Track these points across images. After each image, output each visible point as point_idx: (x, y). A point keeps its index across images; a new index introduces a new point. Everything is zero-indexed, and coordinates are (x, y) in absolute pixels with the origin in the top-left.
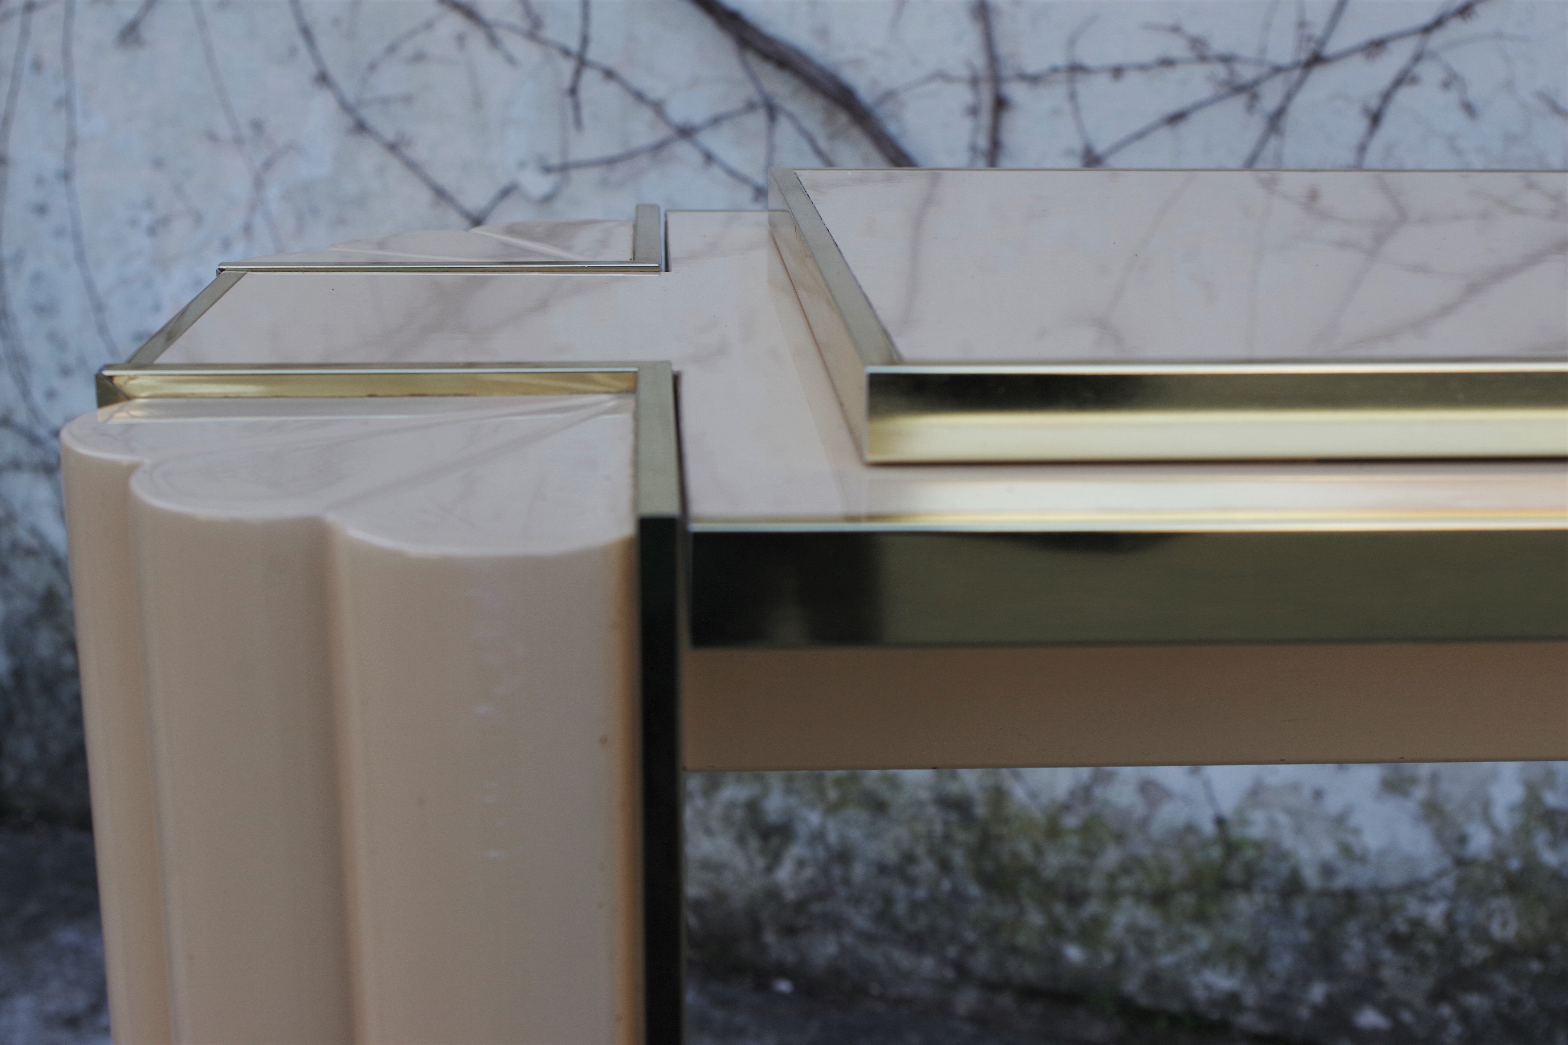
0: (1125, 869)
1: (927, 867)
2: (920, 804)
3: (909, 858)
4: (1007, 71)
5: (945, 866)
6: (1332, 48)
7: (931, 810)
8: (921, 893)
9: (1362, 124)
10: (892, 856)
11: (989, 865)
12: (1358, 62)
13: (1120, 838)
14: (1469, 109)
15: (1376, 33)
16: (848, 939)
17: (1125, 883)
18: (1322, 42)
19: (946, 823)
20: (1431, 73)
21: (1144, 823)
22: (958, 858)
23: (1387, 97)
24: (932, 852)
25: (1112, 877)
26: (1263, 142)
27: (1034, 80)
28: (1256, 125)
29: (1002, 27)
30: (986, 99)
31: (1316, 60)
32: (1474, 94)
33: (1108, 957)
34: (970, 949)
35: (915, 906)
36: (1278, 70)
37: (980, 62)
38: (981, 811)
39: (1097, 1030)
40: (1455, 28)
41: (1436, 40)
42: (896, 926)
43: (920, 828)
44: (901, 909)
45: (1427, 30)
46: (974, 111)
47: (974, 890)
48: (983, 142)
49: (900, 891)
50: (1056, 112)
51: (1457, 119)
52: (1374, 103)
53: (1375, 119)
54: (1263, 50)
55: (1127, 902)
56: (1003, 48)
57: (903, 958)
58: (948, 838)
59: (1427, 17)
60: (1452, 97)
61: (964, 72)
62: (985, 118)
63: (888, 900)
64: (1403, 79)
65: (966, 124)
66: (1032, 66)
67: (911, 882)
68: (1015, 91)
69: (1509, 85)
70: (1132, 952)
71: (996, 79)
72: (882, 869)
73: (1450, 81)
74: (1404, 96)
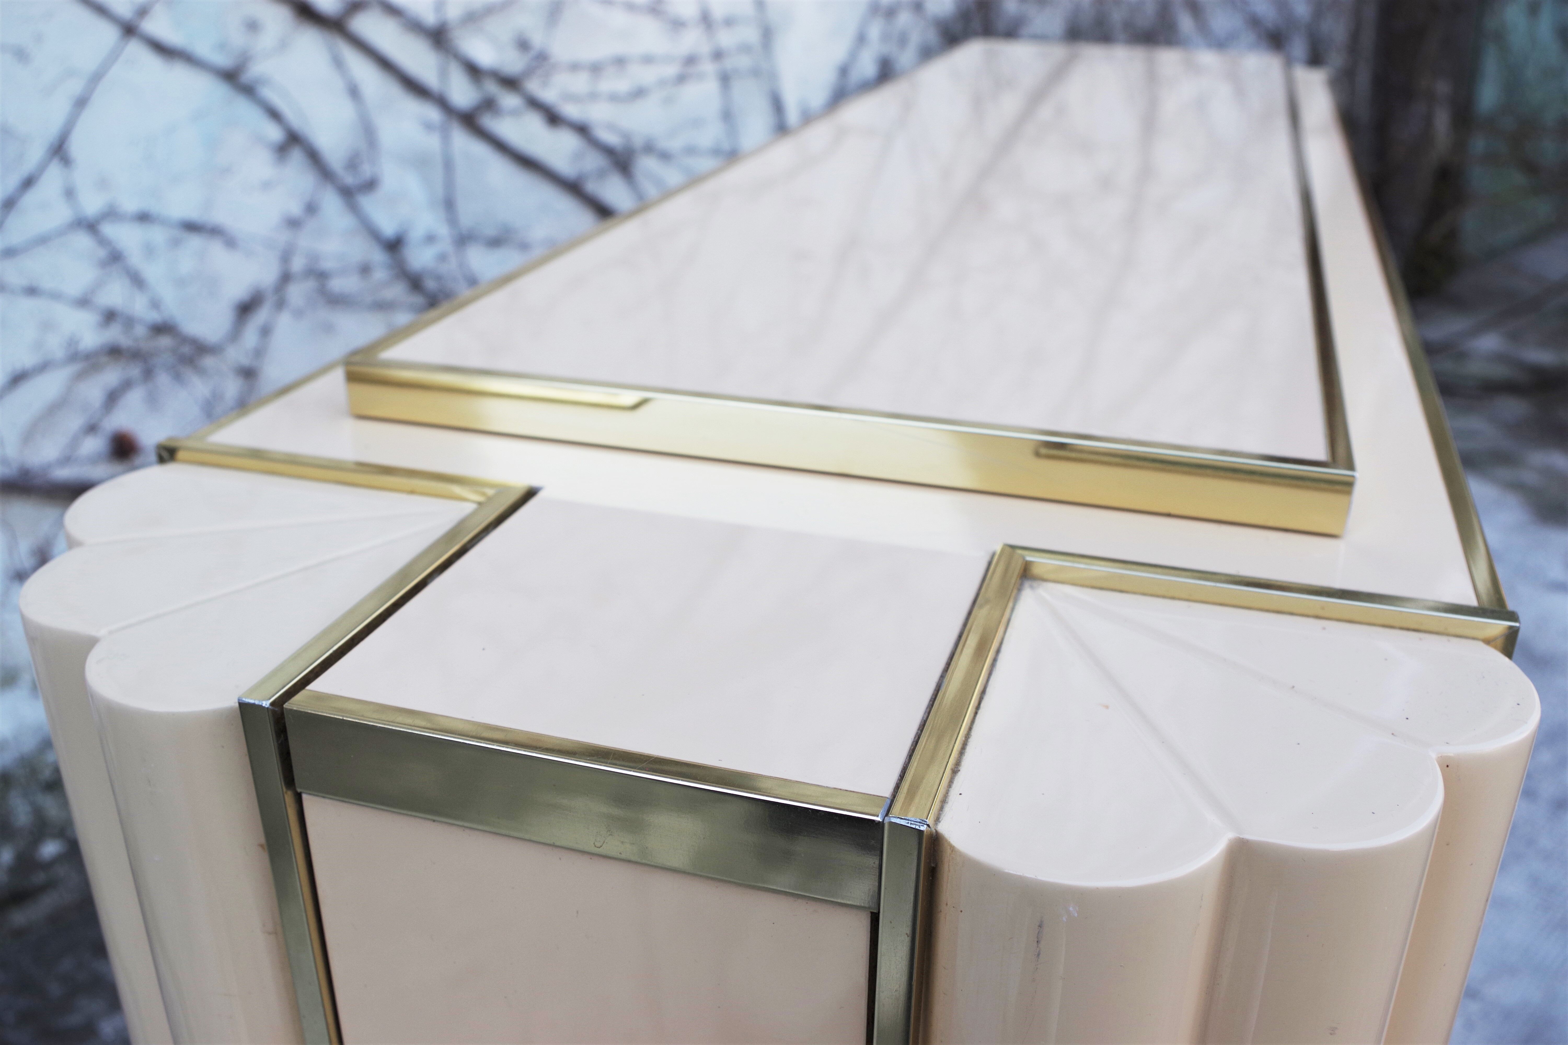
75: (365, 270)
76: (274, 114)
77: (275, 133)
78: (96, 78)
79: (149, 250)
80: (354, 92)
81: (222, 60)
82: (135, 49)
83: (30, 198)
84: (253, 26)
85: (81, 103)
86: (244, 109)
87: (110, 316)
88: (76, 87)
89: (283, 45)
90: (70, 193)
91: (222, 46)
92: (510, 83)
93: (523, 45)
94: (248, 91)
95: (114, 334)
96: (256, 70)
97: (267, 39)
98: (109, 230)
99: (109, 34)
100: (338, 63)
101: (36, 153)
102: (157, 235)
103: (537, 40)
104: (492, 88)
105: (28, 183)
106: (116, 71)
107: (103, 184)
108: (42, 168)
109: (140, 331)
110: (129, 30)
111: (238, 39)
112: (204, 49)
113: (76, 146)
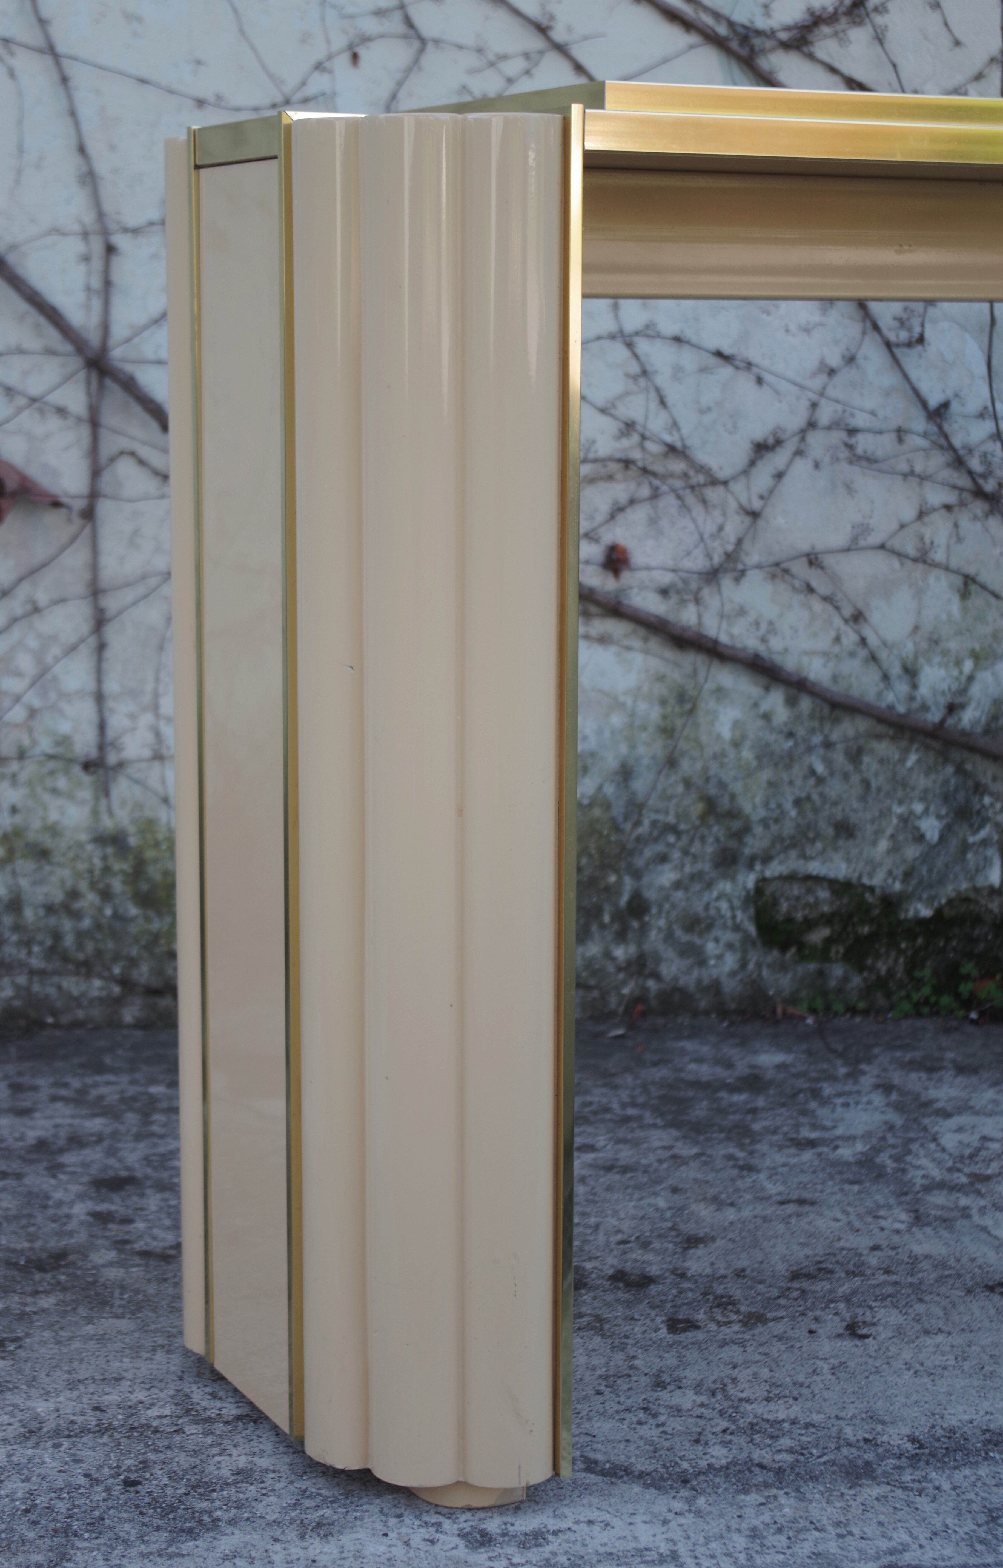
1: (90, 898)
2: (80, 845)
3: (74, 894)
4: (112, 226)
5: (106, 895)
7: (90, 847)
8: (86, 923)
10: (58, 896)
11: (144, 887)
16: (22, 980)
19: (104, 858)
22: (117, 885)
24: (93, 885)
27: (135, 231)
29: (107, 192)
30: (97, 246)
34: (133, 962)
35: (81, 936)
37: (89, 218)
38: (133, 841)
42: (66, 958)
43: (81, 866)
44: (69, 941)
46: (86, 258)
47: (133, 911)
48: (96, 283)
49: (67, 925)
50: (155, 256)
56: (108, 207)
57: (72, 985)
58: (107, 870)
61: (77, 228)
62: (97, 264)
63: (57, 936)
65: (82, 268)
66: (133, 221)
67: (76, 915)
68: (120, 241)
71: (105, 233)
72: (50, 909)
75: (900, 433)
79: (678, 372)
87: (629, 426)
95: (628, 446)
98: (643, 346)
102: (688, 359)
109: (653, 447)
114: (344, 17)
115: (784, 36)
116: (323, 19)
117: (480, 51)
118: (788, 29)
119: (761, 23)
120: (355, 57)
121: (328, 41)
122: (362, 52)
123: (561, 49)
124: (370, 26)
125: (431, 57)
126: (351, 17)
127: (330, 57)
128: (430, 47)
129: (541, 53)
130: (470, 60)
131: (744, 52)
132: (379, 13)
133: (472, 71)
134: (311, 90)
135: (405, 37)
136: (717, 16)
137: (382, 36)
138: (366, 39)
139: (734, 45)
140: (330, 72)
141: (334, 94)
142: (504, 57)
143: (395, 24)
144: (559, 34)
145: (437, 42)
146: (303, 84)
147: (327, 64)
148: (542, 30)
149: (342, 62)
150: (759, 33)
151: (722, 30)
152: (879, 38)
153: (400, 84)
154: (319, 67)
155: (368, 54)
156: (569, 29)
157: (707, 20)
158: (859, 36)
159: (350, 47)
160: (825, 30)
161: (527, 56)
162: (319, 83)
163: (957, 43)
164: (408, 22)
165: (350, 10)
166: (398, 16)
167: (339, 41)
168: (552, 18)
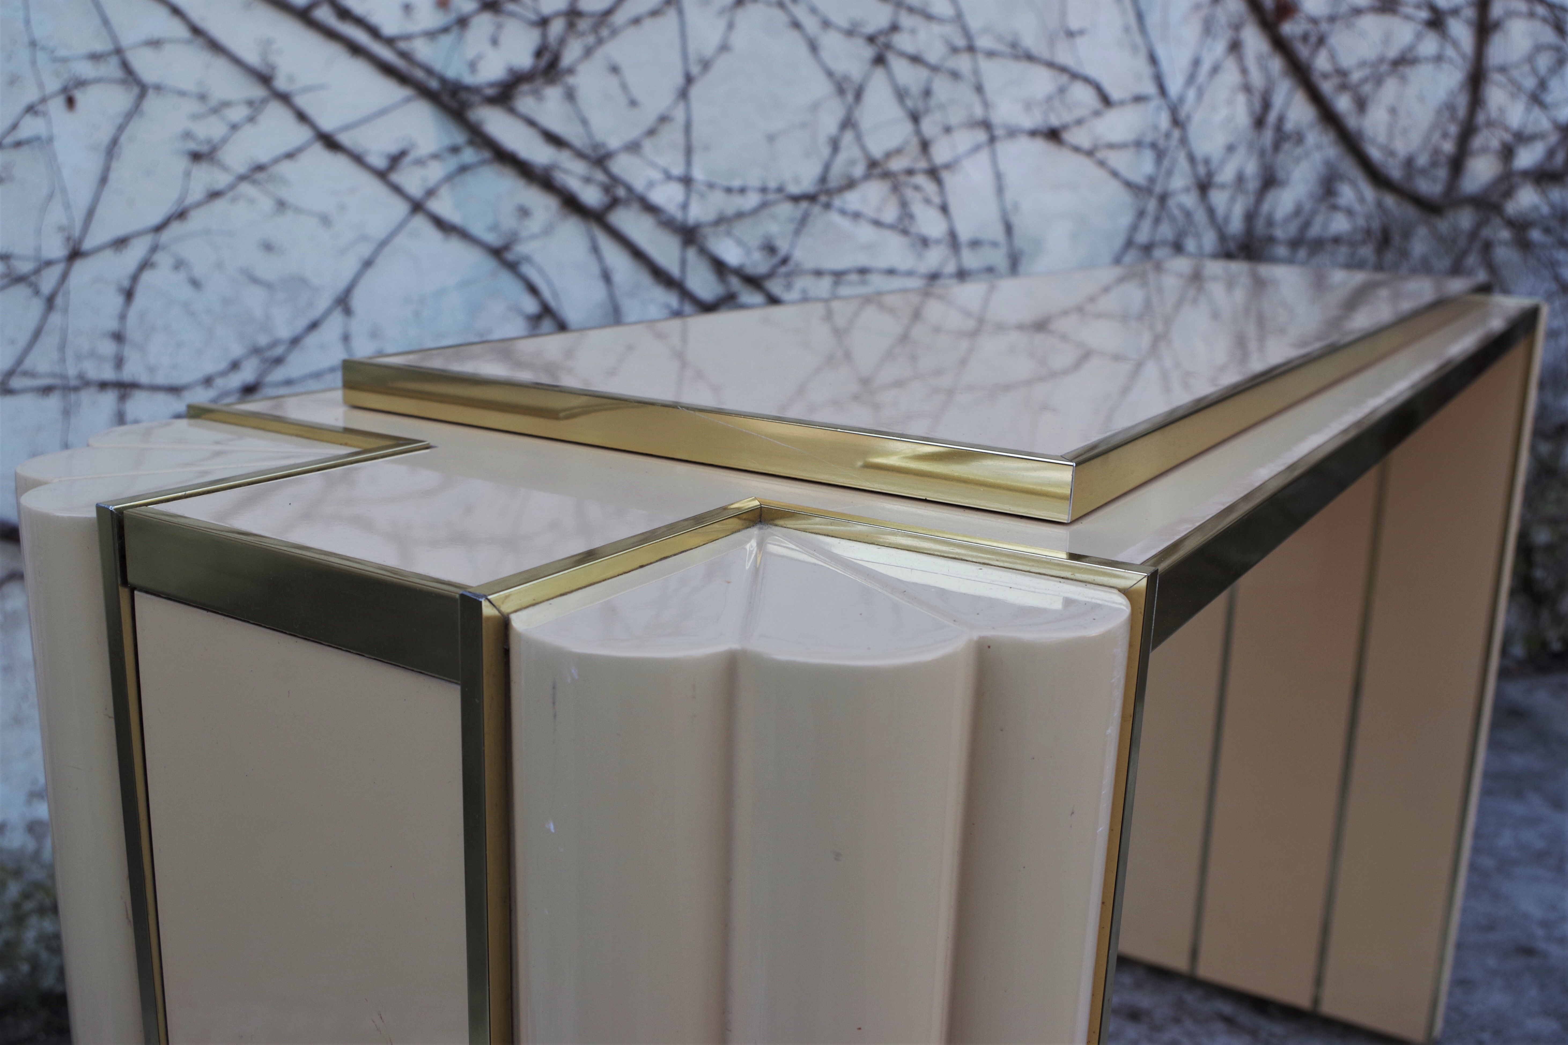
0: (26, 895)
6: (87, 245)
9: (119, 300)
12: (108, 255)
13: (17, 873)
14: (195, 284)
15: (121, 232)
17: (29, 905)
18: (80, 240)
20: (163, 259)
21: (36, 856)
23: (135, 278)
25: (17, 906)
26: (45, 317)
28: (37, 306)
31: (75, 254)
32: (198, 271)
33: (25, 968)
36: (49, 263)
39: (26, 1027)
40: (176, 228)
41: (166, 236)
45: (159, 228)
51: (186, 292)
52: (126, 283)
53: (129, 295)
54: (38, 249)
55: (34, 920)
59: (156, 219)
60: (181, 276)
64: (145, 265)
69: (219, 265)
70: (44, 955)
73: (179, 265)
74: (147, 277)
76: (533, 290)
77: (531, 306)
78: (383, 244)
80: (607, 277)
81: (491, 238)
82: (420, 222)
83: (312, 340)
84: (524, 212)
85: (368, 264)
86: (507, 281)
88: (365, 250)
89: (548, 231)
90: (346, 338)
91: (494, 227)
92: (754, 282)
93: (770, 249)
94: (513, 267)
96: (521, 249)
97: (534, 225)
99: (400, 208)
100: (595, 249)
101: (324, 302)
103: (783, 247)
104: (735, 283)
105: (314, 326)
106: (401, 240)
107: (375, 334)
108: (327, 313)
110: (417, 207)
111: (509, 222)
112: (477, 229)
113: (358, 301)
114: (55, 60)
115: (490, 92)
116: (34, 63)
117: (202, 97)
118: (492, 85)
119: (469, 79)
120: (71, 102)
121: (41, 85)
122: (79, 96)
123: (285, 98)
124: (86, 70)
125: (152, 103)
126: (64, 60)
127: (44, 100)
128: (151, 94)
129: (264, 101)
130: (192, 106)
131: (453, 104)
132: (95, 57)
133: (196, 117)
134: (24, 133)
135: (123, 82)
136: (429, 71)
137: (98, 81)
138: (81, 83)
139: (446, 98)
140: (45, 114)
141: (50, 140)
142: (226, 104)
143: (111, 68)
144: (281, 84)
145: (158, 88)
146: (15, 127)
147: (40, 108)
148: (264, 79)
149: (56, 106)
150: (468, 89)
151: (434, 84)
152: (570, 95)
153: (121, 128)
154: (31, 109)
155: (84, 98)
156: (291, 79)
157: (419, 74)
158: (553, 94)
159: (65, 90)
160: (525, 87)
161: (250, 103)
162: (31, 127)
163: (633, 103)
164: (126, 66)
165: (62, 53)
166: (114, 61)
167: (53, 85)
168: (273, 68)
